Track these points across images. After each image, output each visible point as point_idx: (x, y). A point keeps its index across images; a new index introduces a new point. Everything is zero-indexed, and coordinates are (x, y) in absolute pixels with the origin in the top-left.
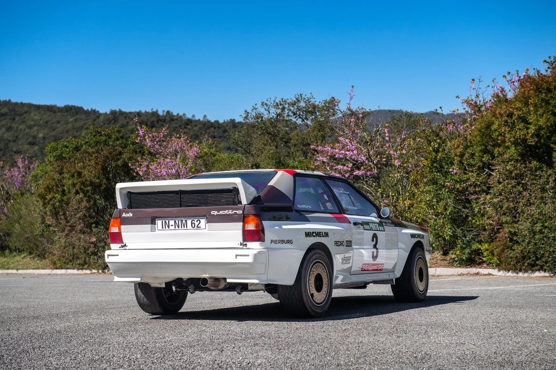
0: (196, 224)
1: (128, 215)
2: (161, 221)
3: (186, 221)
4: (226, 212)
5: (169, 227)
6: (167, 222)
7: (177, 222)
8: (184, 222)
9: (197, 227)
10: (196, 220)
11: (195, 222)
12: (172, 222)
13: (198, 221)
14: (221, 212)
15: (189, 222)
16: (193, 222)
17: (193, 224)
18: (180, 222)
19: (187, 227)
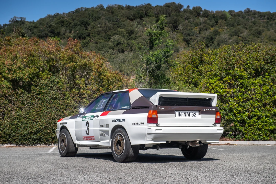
0: (194, 115)
1: (162, 109)
2: (177, 113)
3: (189, 113)
4: (209, 110)
5: (181, 116)
6: (180, 113)
7: (185, 113)
8: (188, 113)
9: (195, 116)
10: (194, 113)
11: (194, 114)
12: (183, 113)
13: (195, 113)
14: (207, 110)
15: (191, 113)
16: (193, 113)
17: (193, 115)
18: (186, 113)
19: (189, 116)
